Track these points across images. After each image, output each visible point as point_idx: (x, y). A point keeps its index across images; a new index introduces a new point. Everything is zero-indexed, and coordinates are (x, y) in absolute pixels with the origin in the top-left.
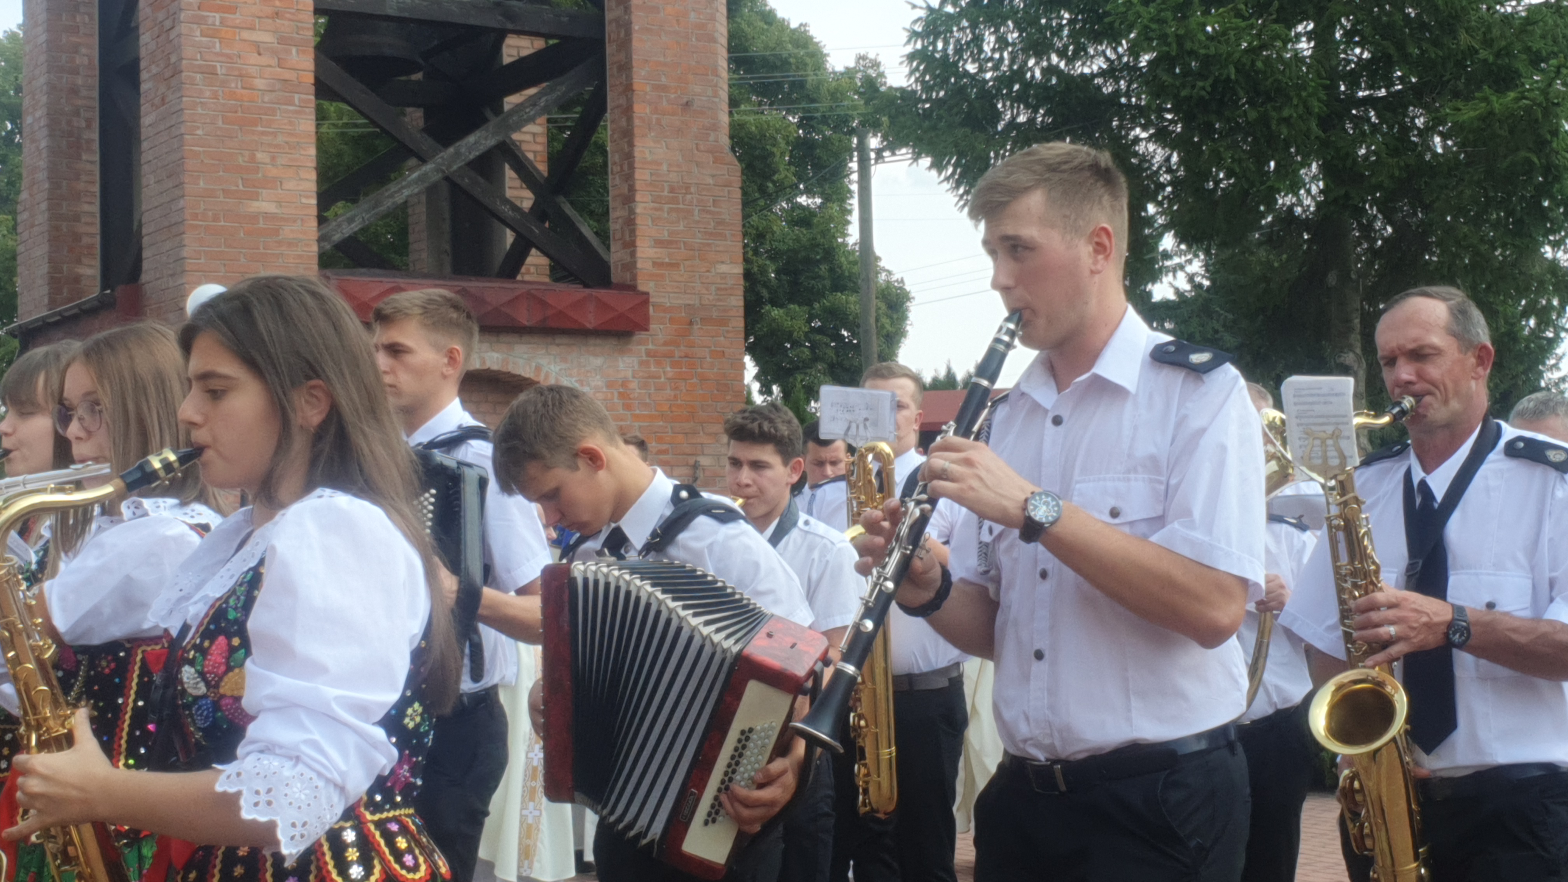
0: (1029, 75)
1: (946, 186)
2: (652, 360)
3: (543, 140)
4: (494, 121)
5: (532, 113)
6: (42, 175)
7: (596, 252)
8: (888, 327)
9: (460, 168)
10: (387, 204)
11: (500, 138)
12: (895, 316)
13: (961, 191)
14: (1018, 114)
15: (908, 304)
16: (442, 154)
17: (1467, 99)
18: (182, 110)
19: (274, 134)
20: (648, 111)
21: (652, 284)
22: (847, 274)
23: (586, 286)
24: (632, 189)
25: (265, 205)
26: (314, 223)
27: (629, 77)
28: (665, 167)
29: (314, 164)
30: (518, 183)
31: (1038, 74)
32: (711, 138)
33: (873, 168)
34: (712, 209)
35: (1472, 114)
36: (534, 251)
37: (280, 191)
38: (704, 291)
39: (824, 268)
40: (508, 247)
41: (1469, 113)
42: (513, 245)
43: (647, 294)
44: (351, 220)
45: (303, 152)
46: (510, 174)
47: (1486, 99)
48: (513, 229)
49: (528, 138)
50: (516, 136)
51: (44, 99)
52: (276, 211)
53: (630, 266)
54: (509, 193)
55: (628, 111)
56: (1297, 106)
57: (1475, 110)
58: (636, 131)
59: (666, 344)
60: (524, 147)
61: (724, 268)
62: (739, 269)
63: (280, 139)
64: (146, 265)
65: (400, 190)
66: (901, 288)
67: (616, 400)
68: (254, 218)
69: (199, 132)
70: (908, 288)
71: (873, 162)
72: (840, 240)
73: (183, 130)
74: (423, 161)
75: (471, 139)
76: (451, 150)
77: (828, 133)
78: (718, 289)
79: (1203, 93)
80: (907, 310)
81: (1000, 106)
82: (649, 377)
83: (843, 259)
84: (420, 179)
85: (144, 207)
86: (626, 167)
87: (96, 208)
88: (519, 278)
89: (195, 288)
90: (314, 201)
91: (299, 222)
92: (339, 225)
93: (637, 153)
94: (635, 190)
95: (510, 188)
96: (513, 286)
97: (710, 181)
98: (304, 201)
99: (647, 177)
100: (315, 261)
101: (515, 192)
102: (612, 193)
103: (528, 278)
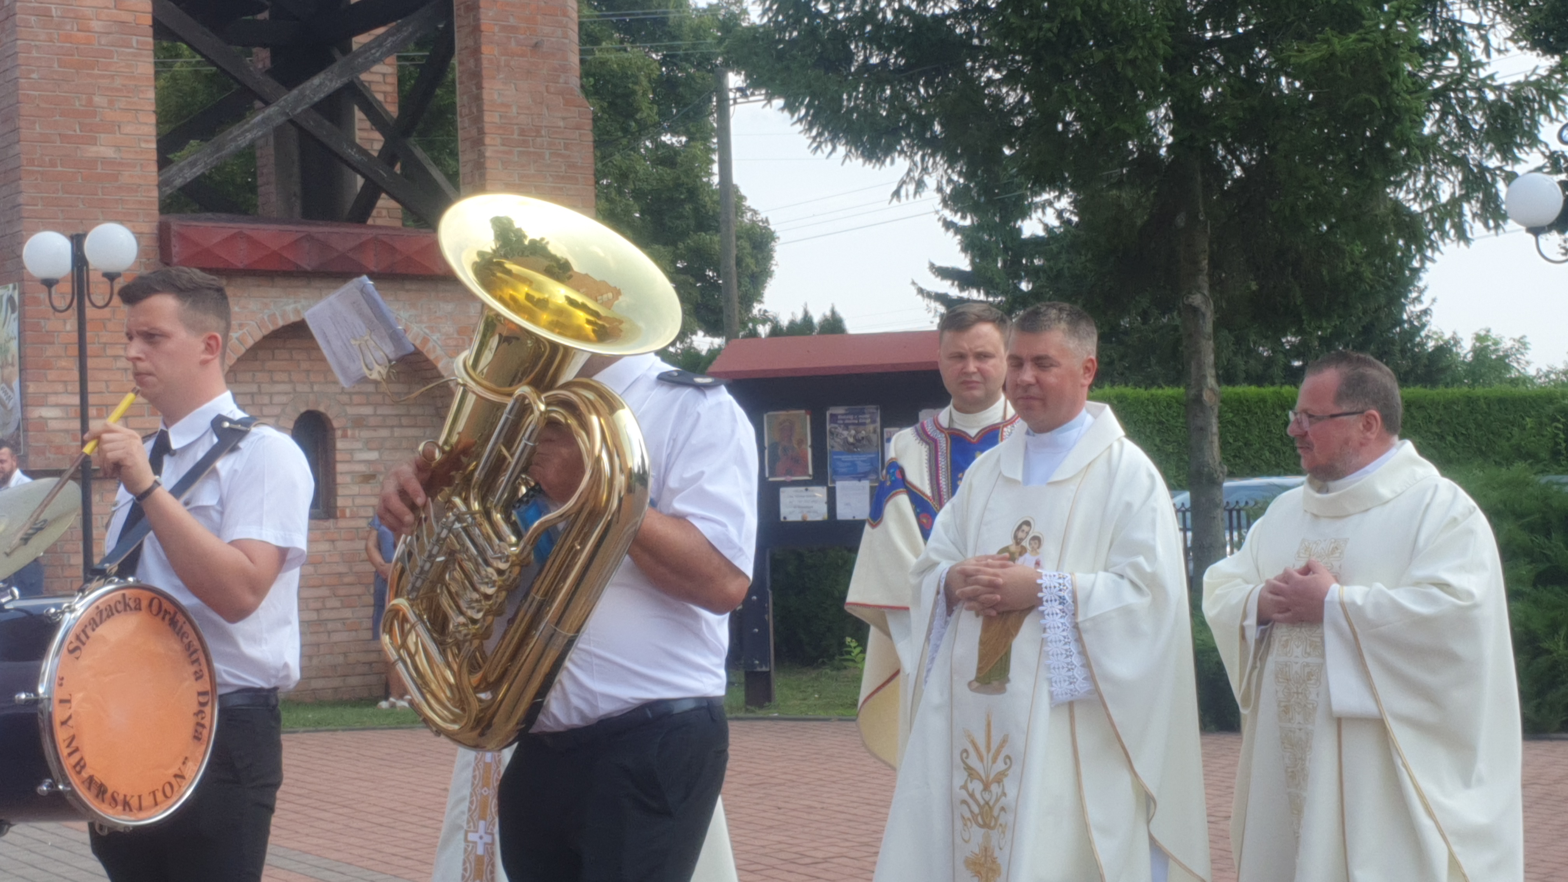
0: (880, 16)
1: (799, 127)
3: (392, 80)
4: (341, 60)
5: (378, 54)
7: (447, 196)
8: (753, 267)
9: (305, 111)
10: (231, 148)
11: (345, 80)
12: (760, 256)
13: (814, 132)
14: (871, 55)
15: (773, 244)
16: (285, 97)
17: (1312, 40)
19: (112, 77)
20: (496, 53)
22: (711, 213)
24: (481, 132)
25: (103, 149)
26: (154, 168)
27: (477, 19)
28: (514, 110)
29: (153, 108)
30: (367, 124)
31: (889, 16)
32: (561, 80)
33: (732, 109)
34: (563, 151)
35: (1315, 55)
36: (383, 195)
39: (688, 207)
40: (358, 191)
41: (1312, 54)
42: (363, 188)
44: (193, 164)
45: (142, 96)
46: (359, 115)
47: (1327, 41)
48: (362, 174)
49: (379, 78)
50: (363, 77)
54: (358, 137)
55: (476, 52)
56: (1142, 48)
57: (1317, 51)
58: (484, 72)
60: (374, 88)
63: (118, 83)
65: (244, 133)
66: (765, 228)
68: (92, 163)
69: (34, 76)
70: (772, 227)
71: (731, 102)
72: (705, 180)
73: (18, 74)
74: (267, 103)
75: (316, 81)
76: (295, 92)
77: (692, 71)
79: (1050, 35)
80: (772, 250)
81: (852, 47)
83: (707, 199)
84: (264, 121)
86: (475, 110)
88: (370, 222)
89: (32, 235)
90: (154, 146)
92: (181, 170)
93: (486, 95)
94: (484, 133)
95: (360, 129)
96: (363, 230)
97: (561, 124)
98: (143, 145)
99: (497, 120)
100: (156, 207)
101: (365, 135)
102: (461, 134)
103: (379, 222)
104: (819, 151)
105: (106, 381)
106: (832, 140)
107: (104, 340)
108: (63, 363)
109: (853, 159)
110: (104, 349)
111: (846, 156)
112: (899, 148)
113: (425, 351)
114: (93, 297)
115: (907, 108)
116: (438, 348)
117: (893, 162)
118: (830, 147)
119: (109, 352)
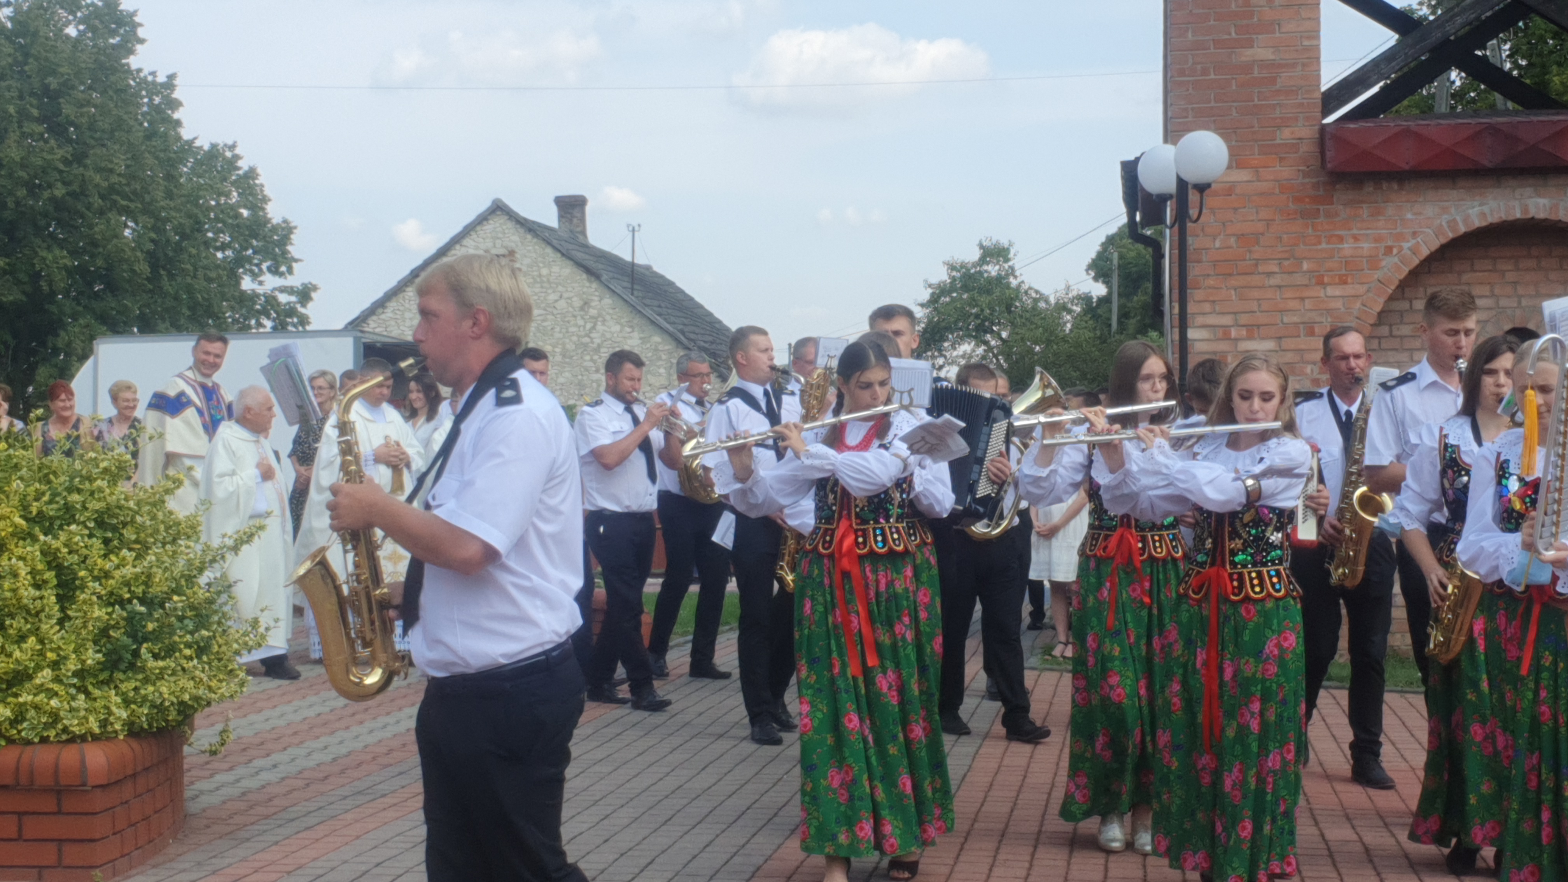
25: (1261, 51)
37: (1277, 35)
52: (1272, 57)
68: (1247, 68)
91: (1300, 68)
98: (1305, 43)
100: (1319, 109)
105: (1259, 300)
108: (1211, 282)
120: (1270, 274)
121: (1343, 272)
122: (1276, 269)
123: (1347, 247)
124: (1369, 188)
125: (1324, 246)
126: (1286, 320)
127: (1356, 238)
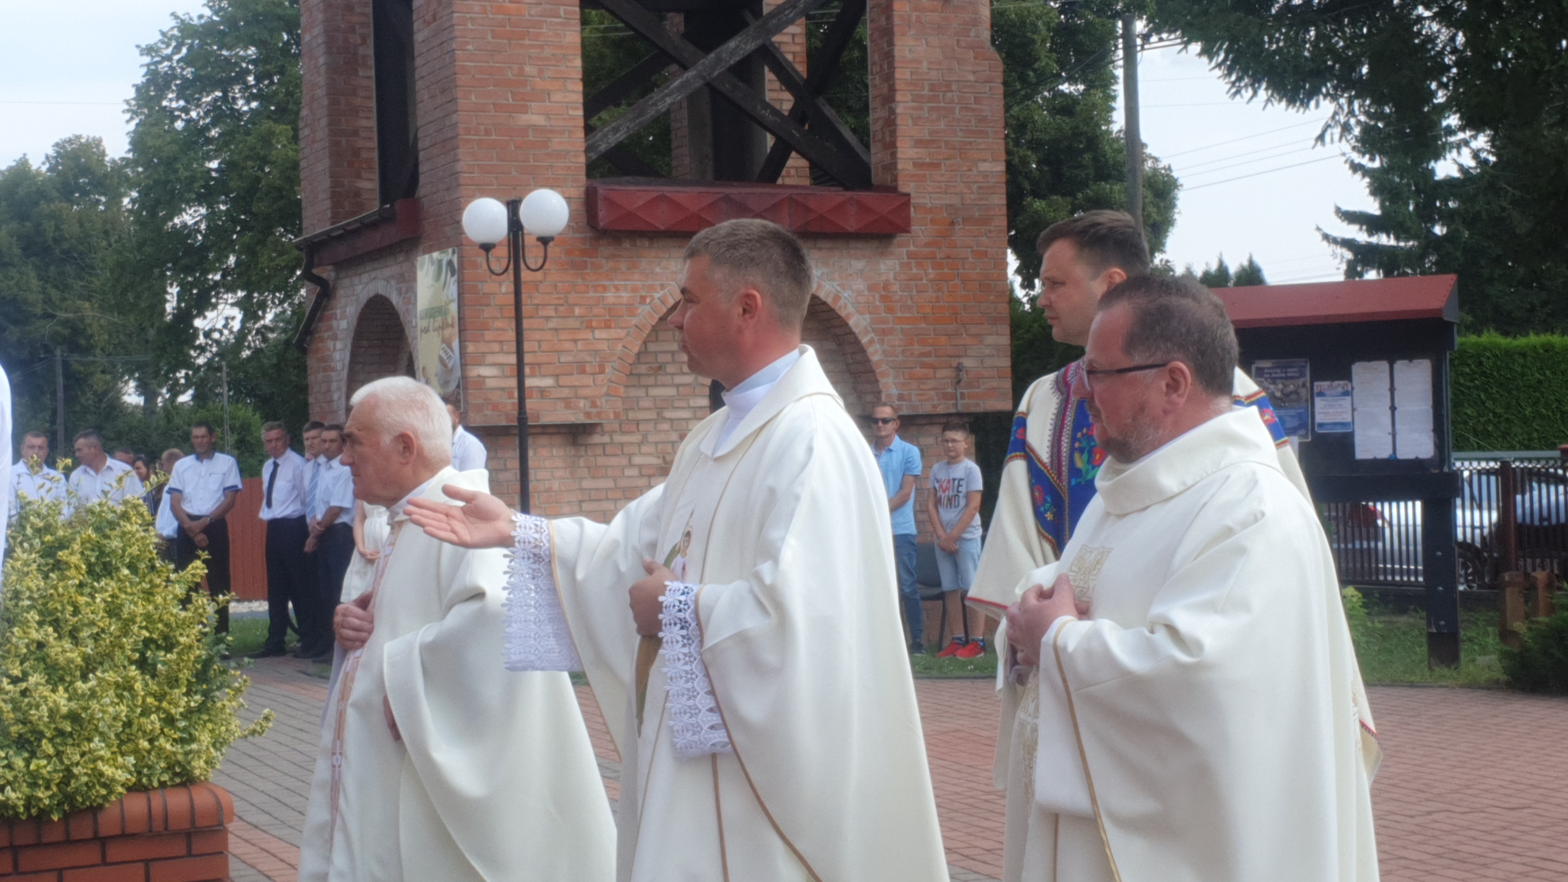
1: (1218, 72)
2: (913, 261)
3: (801, 40)
4: (754, 24)
5: (792, 15)
6: (321, 92)
7: (857, 154)
8: (1155, 215)
9: (720, 74)
10: (652, 112)
11: (759, 42)
12: (1163, 205)
13: (1233, 78)
15: (1176, 191)
16: (704, 60)
18: (452, 26)
19: (541, 47)
20: (907, 9)
21: (912, 185)
22: (1111, 162)
23: (847, 188)
24: (892, 89)
25: (534, 118)
26: (581, 134)
28: (925, 65)
29: (580, 76)
30: (777, 85)
32: (972, 34)
33: (1139, 55)
34: (974, 106)
36: (793, 154)
37: (548, 104)
38: (966, 191)
39: (1087, 157)
40: (769, 150)
42: (772, 148)
43: (908, 195)
44: (616, 130)
45: (569, 64)
46: (769, 75)
48: (773, 133)
49: (788, 39)
50: (776, 39)
51: (321, 17)
52: (543, 123)
53: (891, 167)
54: (769, 96)
55: (887, 9)
58: (896, 30)
59: (928, 245)
60: (783, 49)
61: (985, 167)
62: (1001, 167)
63: (547, 52)
64: (422, 179)
65: (663, 98)
66: (1168, 176)
67: (877, 303)
68: (524, 130)
69: (470, 47)
70: (1175, 174)
71: (1138, 48)
72: (1104, 128)
73: (454, 46)
74: (685, 68)
75: (732, 44)
76: (712, 55)
77: (1091, 17)
78: (981, 188)
80: (1174, 198)
82: (910, 280)
83: (1107, 147)
84: (683, 86)
85: (420, 122)
86: (885, 66)
87: (373, 123)
88: (780, 181)
89: (471, 201)
90: (580, 113)
91: (567, 135)
92: (606, 135)
93: (897, 52)
94: (895, 90)
95: (770, 90)
96: (774, 191)
97: (972, 78)
98: (571, 112)
99: (908, 76)
100: (583, 172)
101: (774, 95)
102: (872, 93)
103: (788, 181)
104: (1238, 97)
105: (539, 341)
106: (1252, 85)
107: (536, 301)
108: (499, 324)
109: (1276, 103)
110: (537, 310)
111: (1268, 100)
112: (1324, 90)
113: (836, 308)
114: (528, 261)
115: (1331, 50)
116: (849, 305)
117: (1317, 105)
118: (1250, 92)
119: (541, 313)
120: (547, 318)
121: (608, 317)
122: (553, 314)
123: (610, 296)
124: (627, 244)
125: (591, 294)
126: (562, 360)
127: (617, 288)
